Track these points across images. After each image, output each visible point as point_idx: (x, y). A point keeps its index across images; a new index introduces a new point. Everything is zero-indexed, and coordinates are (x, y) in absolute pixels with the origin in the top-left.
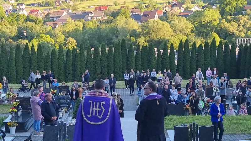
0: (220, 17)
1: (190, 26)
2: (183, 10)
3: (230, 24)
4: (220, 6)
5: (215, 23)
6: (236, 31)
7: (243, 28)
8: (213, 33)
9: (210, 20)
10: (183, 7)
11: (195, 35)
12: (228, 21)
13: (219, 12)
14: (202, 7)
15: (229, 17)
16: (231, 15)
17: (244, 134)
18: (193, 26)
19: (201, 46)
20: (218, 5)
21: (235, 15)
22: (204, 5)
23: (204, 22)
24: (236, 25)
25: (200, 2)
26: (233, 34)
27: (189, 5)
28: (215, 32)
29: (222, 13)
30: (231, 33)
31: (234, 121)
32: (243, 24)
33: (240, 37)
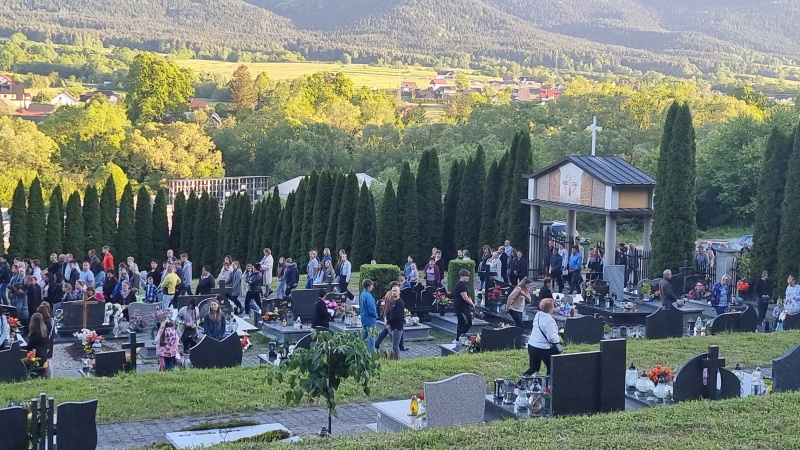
0: (128, 123)
1: (49, 145)
2: (28, 103)
3: (152, 142)
4: (127, 96)
5: (116, 141)
6: (170, 162)
7: (186, 153)
8: (109, 164)
9: (103, 131)
10: (26, 95)
11: (61, 169)
12: (148, 135)
13: (125, 111)
14: (81, 96)
15: (152, 126)
16: (155, 120)
17: (181, 416)
18: (57, 146)
19: (74, 197)
20: (124, 95)
21: (166, 121)
22: (84, 92)
23: (86, 135)
24: (169, 146)
25: (75, 84)
26: (162, 169)
27: (44, 90)
28: (114, 162)
29: (134, 115)
30: (156, 167)
31: (155, 386)
32: (186, 144)
33: (178, 177)
